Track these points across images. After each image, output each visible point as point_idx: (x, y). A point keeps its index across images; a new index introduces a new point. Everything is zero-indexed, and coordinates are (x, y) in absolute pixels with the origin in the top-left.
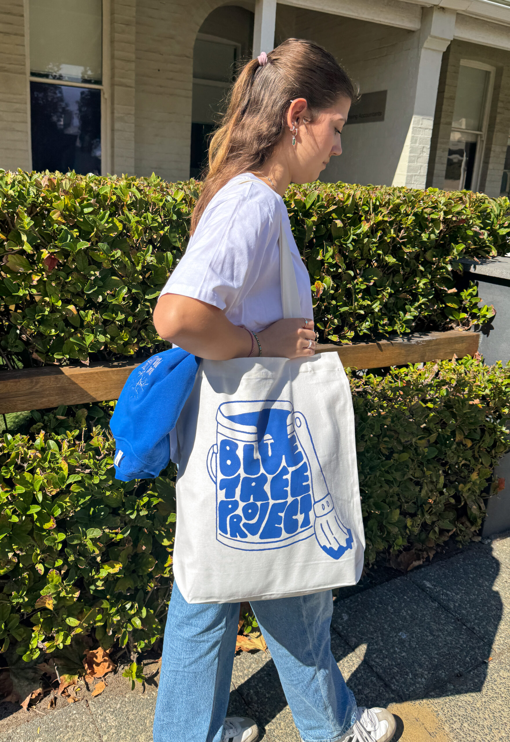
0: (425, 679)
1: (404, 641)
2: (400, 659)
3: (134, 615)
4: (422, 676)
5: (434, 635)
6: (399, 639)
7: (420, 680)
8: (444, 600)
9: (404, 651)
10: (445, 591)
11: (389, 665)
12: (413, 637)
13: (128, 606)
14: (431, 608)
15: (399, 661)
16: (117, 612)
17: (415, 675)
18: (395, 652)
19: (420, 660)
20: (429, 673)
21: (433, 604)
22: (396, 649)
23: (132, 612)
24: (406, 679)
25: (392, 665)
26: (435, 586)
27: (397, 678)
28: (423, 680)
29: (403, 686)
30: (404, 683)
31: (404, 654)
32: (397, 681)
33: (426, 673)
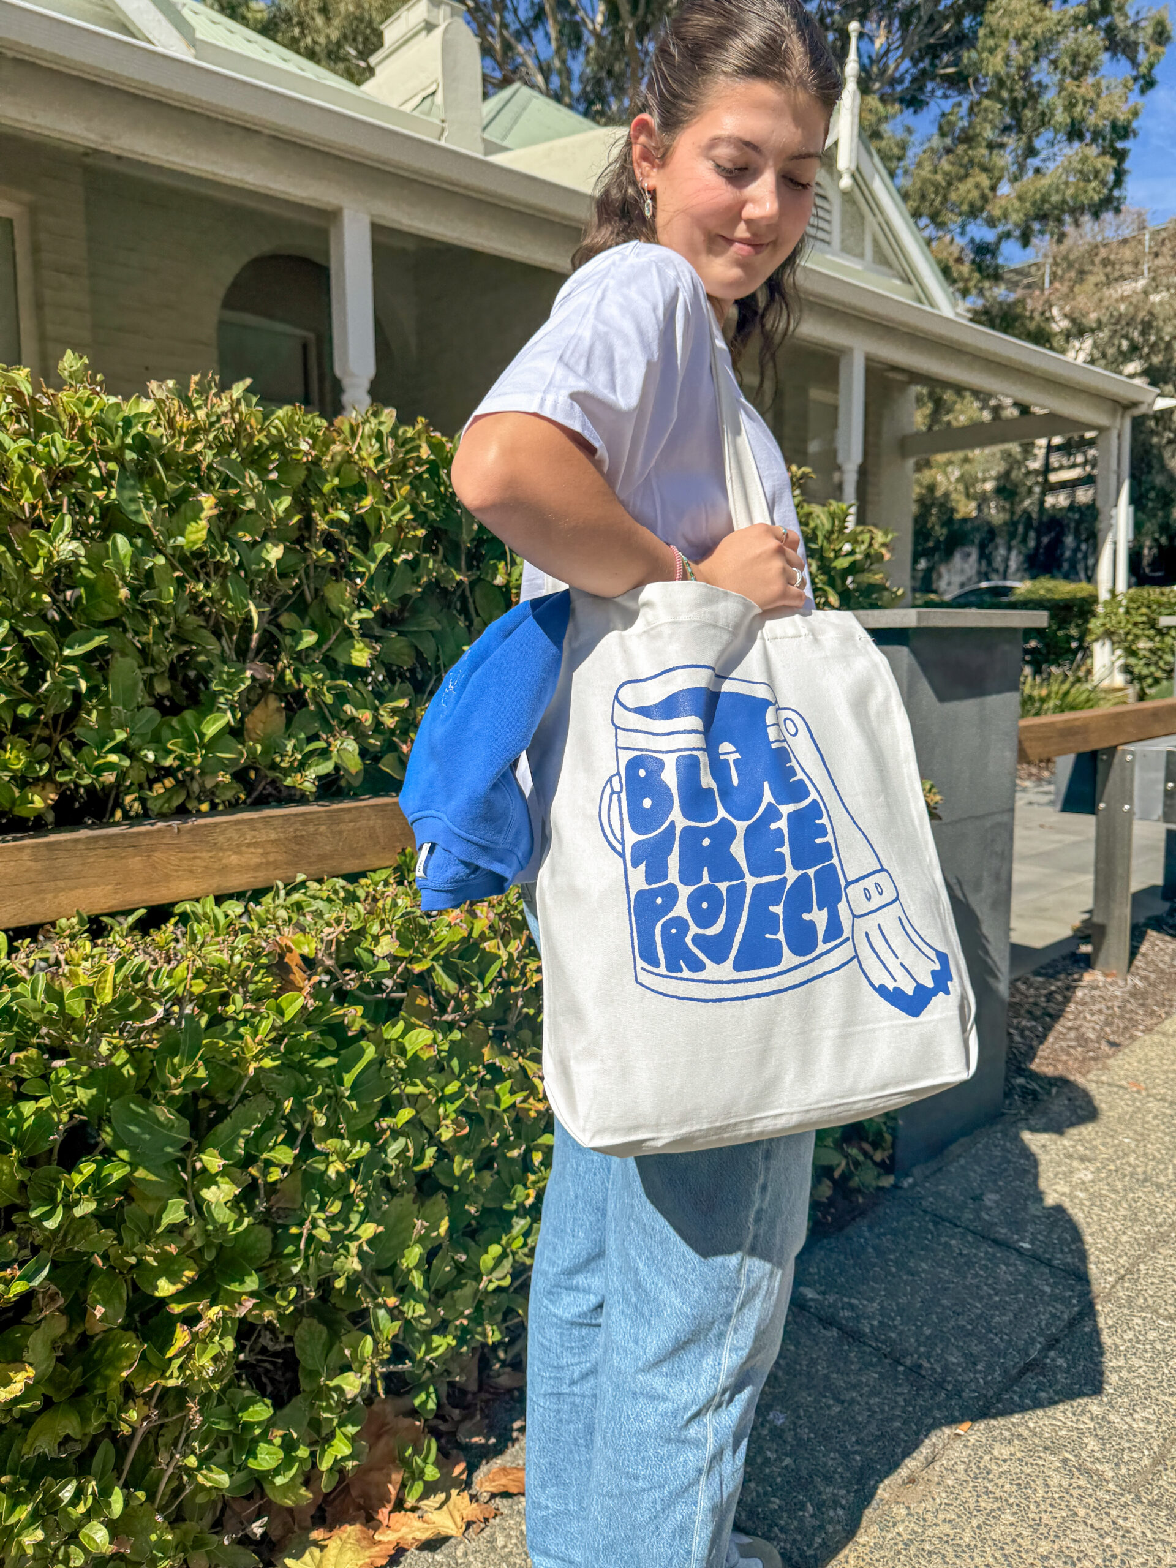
1: (782, 1430)
2: (780, 1475)
3: (88, 1516)
4: (836, 1503)
6: (771, 1431)
7: (831, 1513)
8: (847, 1319)
9: (786, 1455)
10: (846, 1300)
11: (758, 1495)
12: (799, 1417)
13: (67, 1494)
14: (825, 1343)
15: (779, 1480)
16: (35, 1516)
17: (820, 1506)
19: (825, 1464)
20: (848, 1492)
21: (828, 1334)
22: (769, 1453)
23: (82, 1509)
24: (801, 1520)
25: (766, 1494)
26: (824, 1293)
28: (840, 1512)
29: (799, 1537)
30: (799, 1530)
31: (787, 1461)
32: (782, 1530)
33: (843, 1492)
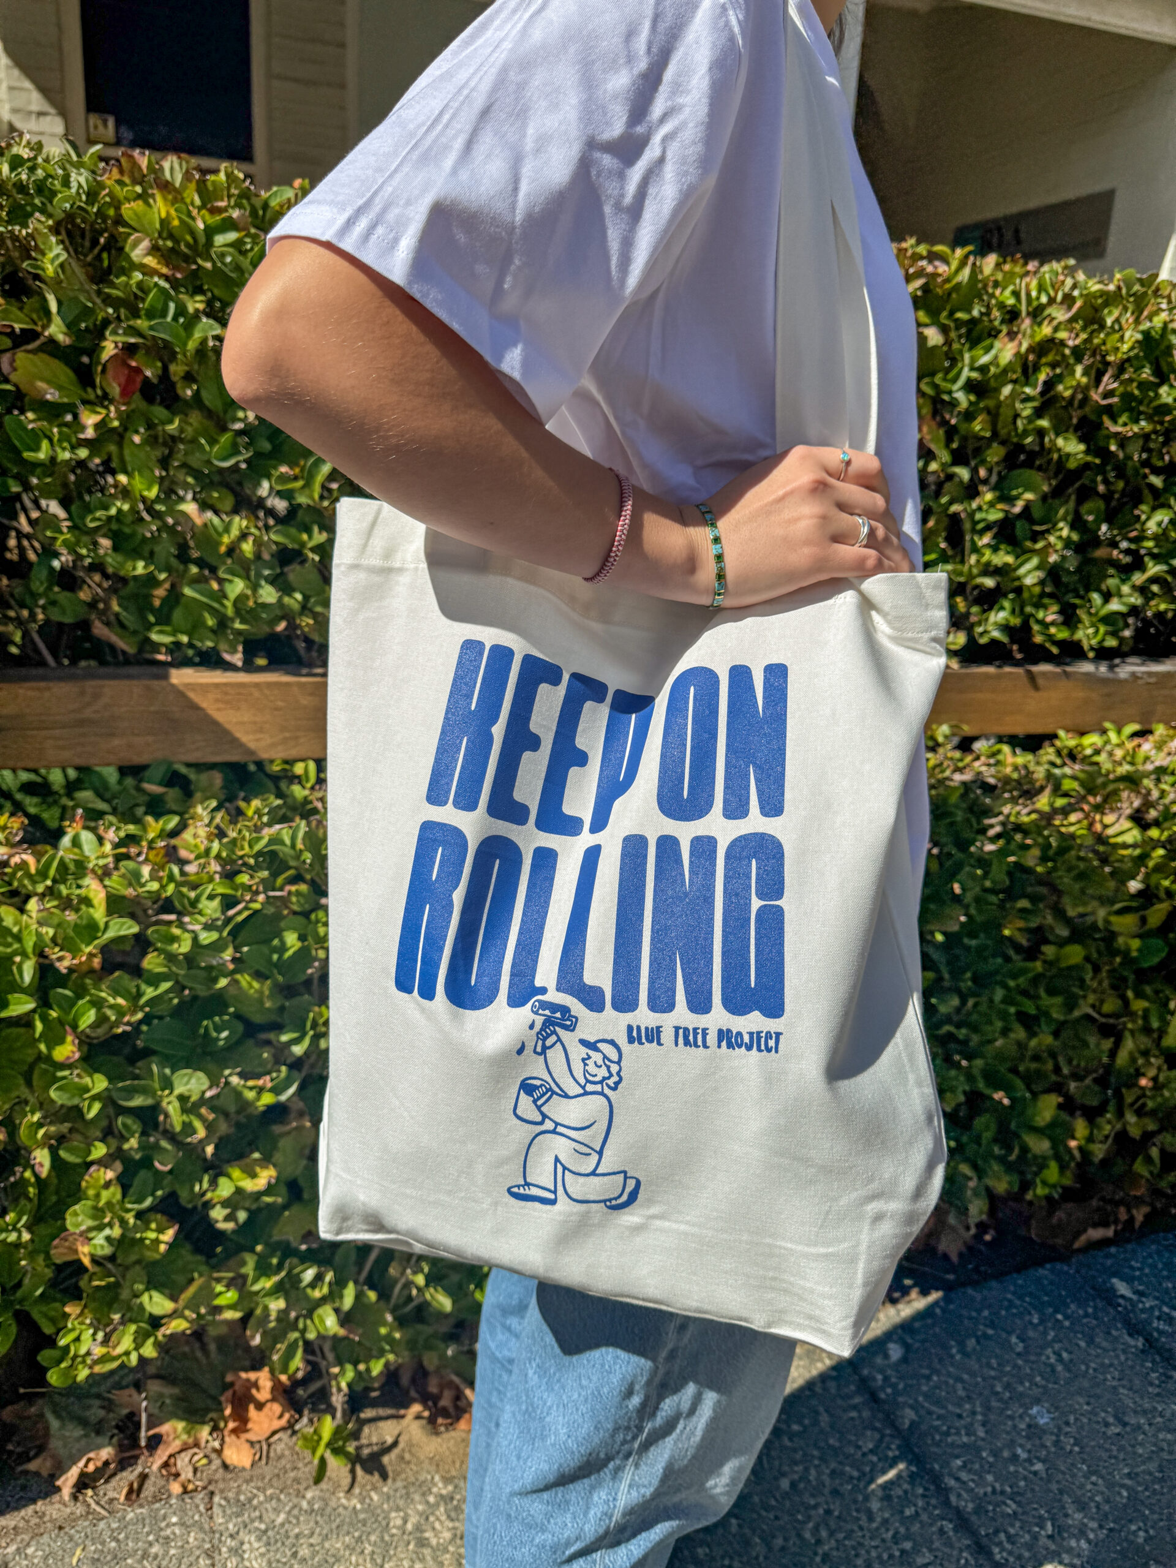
0: (1089, 1542)
1: (1044, 1432)
2: (1025, 1478)
4: (1082, 1533)
5: (1125, 1424)
6: (1029, 1426)
7: (1073, 1543)
8: (1161, 1333)
9: (1039, 1459)
10: (1165, 1309)
11: (994, 1491)
12: (1067, 1424)
14: (1124, 1351)
15: (1022, 1483)
17: (1060, 1529)
18: (1015, 1458)
19: (1082, 1486)
20: (1101, 1527)
21: (1132, 1342)
22: (1019, 1451)
24: (1035, 1537)
25: (1003, 1492)
26: (1141, 1294)
27: (1012, 1531)
28: (1083, 1544)
29: (1027, 1554)
30: (1029, 1547)
31: (1038, 1467)
32: (1010, 1538)
33: (1094, 1525)
